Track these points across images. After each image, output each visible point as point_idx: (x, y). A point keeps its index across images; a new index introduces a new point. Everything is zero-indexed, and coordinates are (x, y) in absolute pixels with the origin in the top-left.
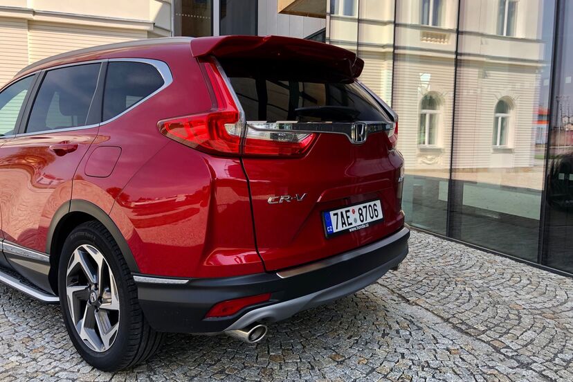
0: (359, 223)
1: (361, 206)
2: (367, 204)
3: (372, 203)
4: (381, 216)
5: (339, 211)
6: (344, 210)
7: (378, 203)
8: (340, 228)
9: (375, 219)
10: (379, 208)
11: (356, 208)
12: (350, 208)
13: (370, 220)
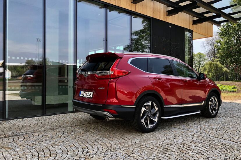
0: (86, 96)
1: (88, 92)
2: (89, 92)
3: (90, 93)
4: (91, 97)
5: (83, 92)
6: (84, 92)
7: (92, 93)
8: (81, 96)
9: (90, 97)
10: (92, 94)
11: (86, 92)
12: (85, 92)
13: (88, 96)
